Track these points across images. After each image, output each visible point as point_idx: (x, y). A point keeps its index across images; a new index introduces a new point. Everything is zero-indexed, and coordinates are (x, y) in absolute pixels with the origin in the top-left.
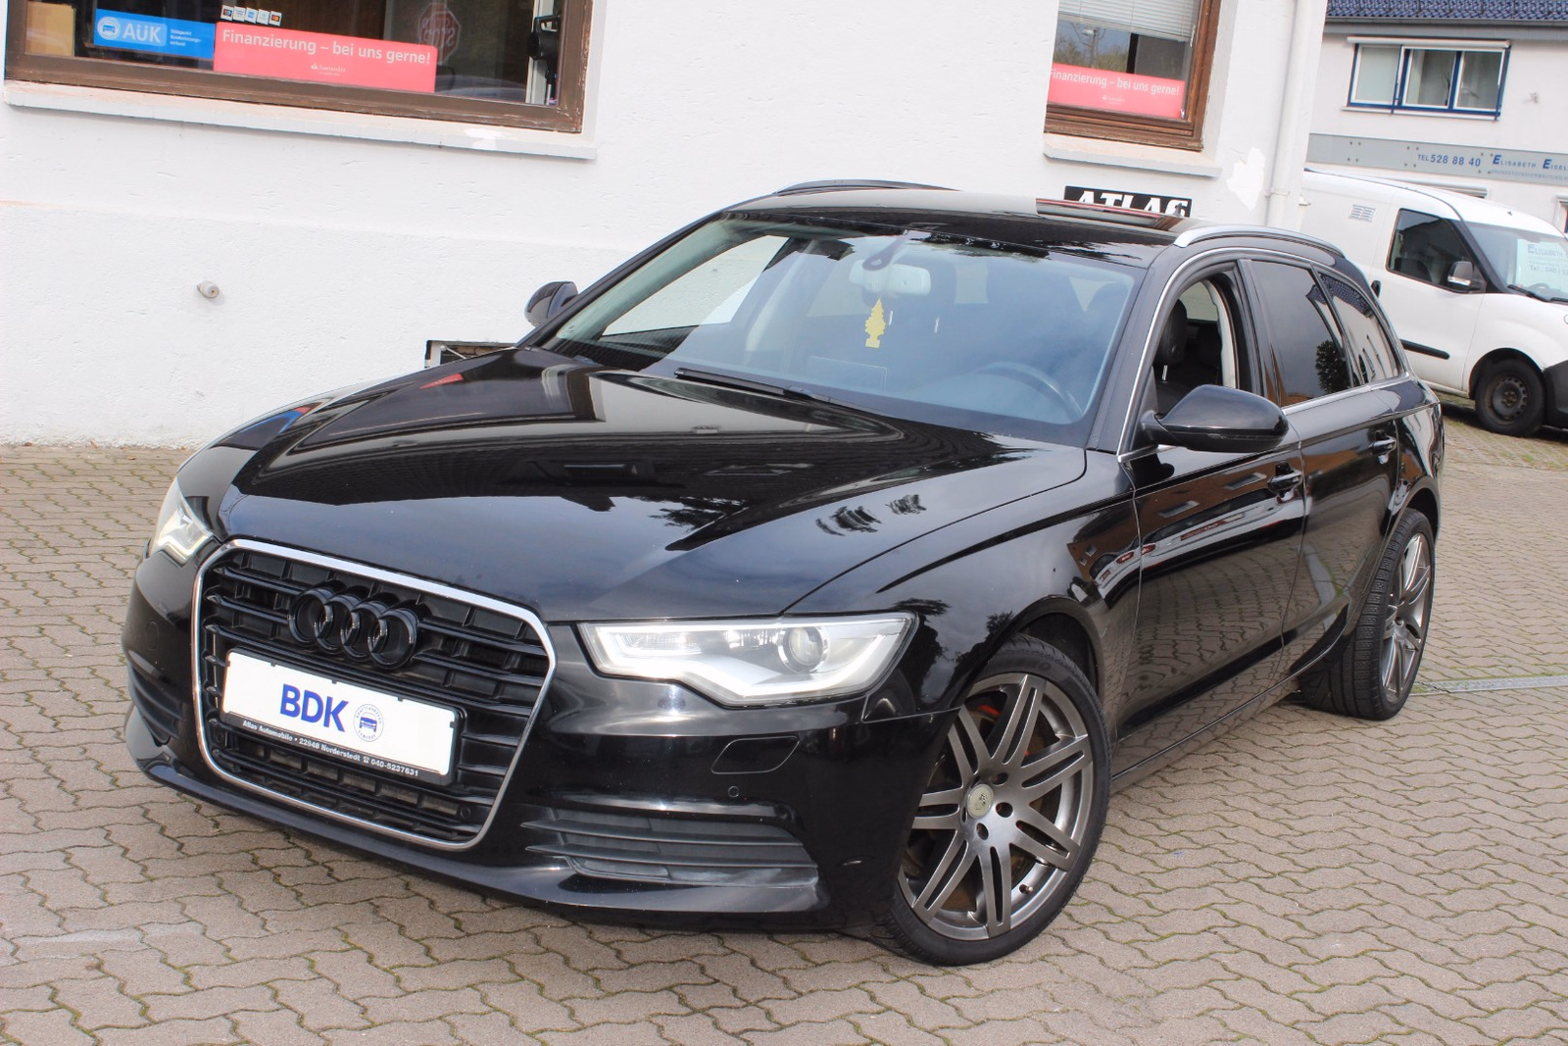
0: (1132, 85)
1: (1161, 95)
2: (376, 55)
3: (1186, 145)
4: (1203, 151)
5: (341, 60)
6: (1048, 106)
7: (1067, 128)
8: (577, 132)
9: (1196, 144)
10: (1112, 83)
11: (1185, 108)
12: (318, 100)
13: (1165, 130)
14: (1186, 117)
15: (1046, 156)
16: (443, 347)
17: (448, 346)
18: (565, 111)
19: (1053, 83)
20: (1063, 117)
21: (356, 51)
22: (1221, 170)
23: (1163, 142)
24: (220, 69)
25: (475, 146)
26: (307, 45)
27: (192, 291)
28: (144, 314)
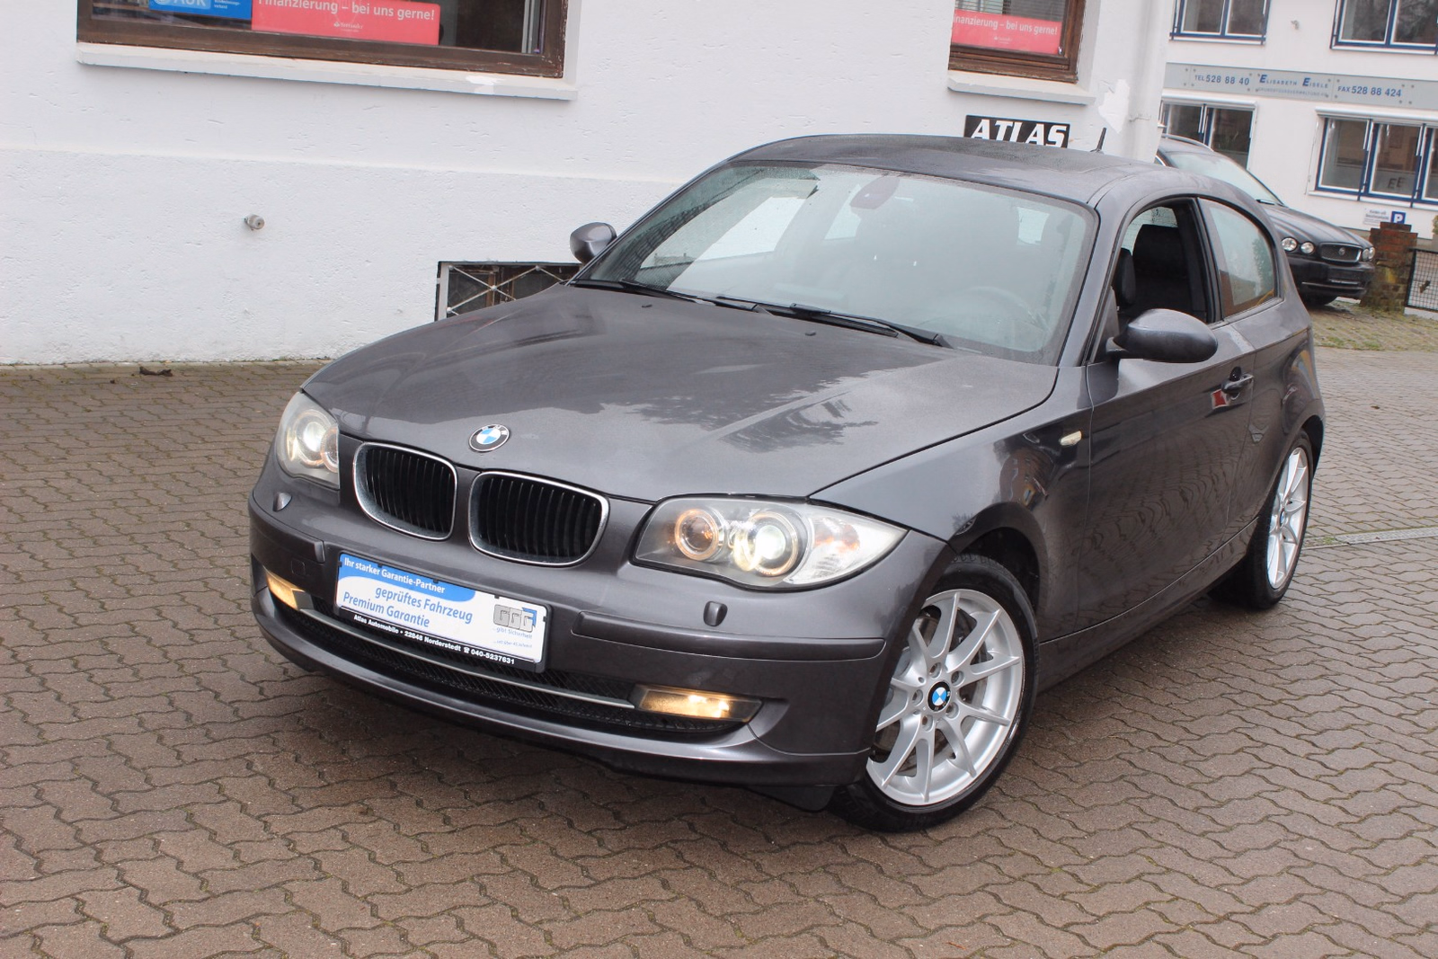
0: (1018, 26)
1: (1043, 35)
2: (389, 13)
3: (1063, 78)
4: (1078, 82)
5: (361, 18)
6: (952, 46)
7: (967, 65)
8: (560, 76)
9: (1072, 77)
10: (1002, 25)
11: (1061, 45)
12: (340, 53)
13: (1046, 65)
14: (1063, 52)
15: (949, 89)
16: (450, 267)
17: (455, 266)
18: (549, 59)
19: (955, 25)
20: (965, 55)
21: (371, 10)
22: (1095, 98)
23: (1045, 76)
24: (258, 27)
25: (477, 92)
26: (330, 6)
27: (240, 223)
28: (199, 244)
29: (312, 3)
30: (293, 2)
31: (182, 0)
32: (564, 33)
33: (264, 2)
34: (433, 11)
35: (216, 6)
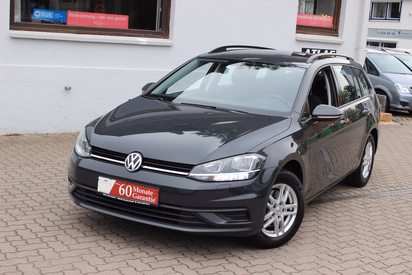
0: (319, 19)
1: (327, 20)
3: (334, 35)
5: (102, 20)
6: (297, 26)
7: (302, 31)
8: (168, 38)
9: (337, 35)
10: (313, 18)
11: (333, 24)
12: (96, 32)
13: (328, 31)
14: (334, 27)
15: (296, 39)
19: (298, 18)
20: (301, 28)
21: (106, 18)
22: (344, 42)
23: (328, 34)
25: (141, 44)
26: (92, 16)
27: (63, 88)
28: (50, 95)
29: (86, 16)
30: (80, 16)
31: (44, 15)
32: (169, 24)
33: (71, 16)
34: (126, 18)
35: (55, 17)
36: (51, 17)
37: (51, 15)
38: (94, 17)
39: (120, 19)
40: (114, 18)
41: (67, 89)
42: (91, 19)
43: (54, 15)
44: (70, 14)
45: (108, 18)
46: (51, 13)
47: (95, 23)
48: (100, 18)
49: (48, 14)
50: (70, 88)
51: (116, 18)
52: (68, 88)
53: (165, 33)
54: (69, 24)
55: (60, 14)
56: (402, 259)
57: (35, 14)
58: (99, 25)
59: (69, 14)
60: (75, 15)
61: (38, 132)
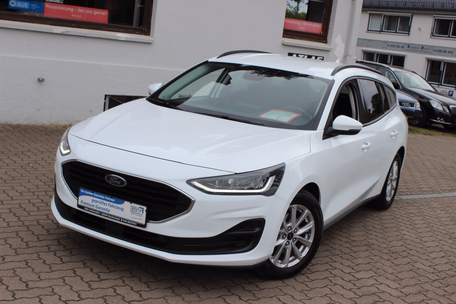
0: (307, 24)
1: (316, 27)
2: (91, 12)
3: (322, 41)
4: (328, 43)
5: (81, 14)
6: (284, 30)
7: (289, 36)
8: (149, 35)
9: (325, 41)
10: (302, 23)
11: (322, 31)
12: (73, 25)
13: (317, 37)
15: (282, 44)
17: (111, 96)
19: (285, 23)
20: (288, 33)
21: (85, 11)
22: (332, 49)
23: (316, 40)
25: (118, 39)
26: (71, 9)
27: (36, 80)
28: (22, 86)
29: (64, 8)
30: (58, 8)
31: (20, 5)
32: (151, 21)
33: (48, 7)
34: (106, 12)
35: (31, 8)
36: (27, 7)
37: (27, 5)
38: (72, 10)
39: (100, 13)
40: (93, 12)
41: (41, 81)
42: (69, 12)
43: (30, 5)
44: (48, 5)
45: (87, 11)
46: (27, 4)
47: (73, 15)
48: (79, 11)
49: (24, 5)
50: (43, 80)
51: (95, 12)
52: (41, 79)
53: (146, 30)
54: (46, 15)
55: (36, 5)
56: (329, 265)
57: (10, 3)
58: (78, 17)
59: (46, 5)
60: (52, 7)
61: (9, 122)
